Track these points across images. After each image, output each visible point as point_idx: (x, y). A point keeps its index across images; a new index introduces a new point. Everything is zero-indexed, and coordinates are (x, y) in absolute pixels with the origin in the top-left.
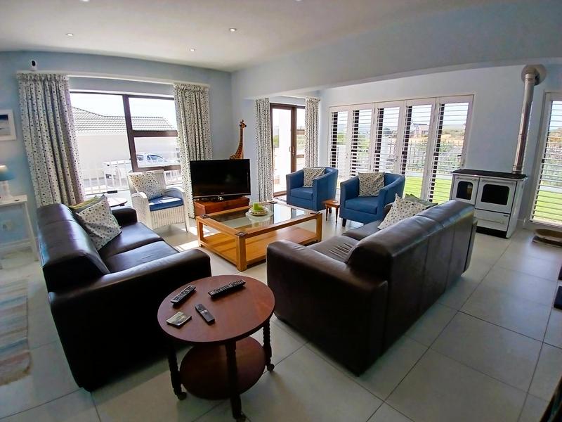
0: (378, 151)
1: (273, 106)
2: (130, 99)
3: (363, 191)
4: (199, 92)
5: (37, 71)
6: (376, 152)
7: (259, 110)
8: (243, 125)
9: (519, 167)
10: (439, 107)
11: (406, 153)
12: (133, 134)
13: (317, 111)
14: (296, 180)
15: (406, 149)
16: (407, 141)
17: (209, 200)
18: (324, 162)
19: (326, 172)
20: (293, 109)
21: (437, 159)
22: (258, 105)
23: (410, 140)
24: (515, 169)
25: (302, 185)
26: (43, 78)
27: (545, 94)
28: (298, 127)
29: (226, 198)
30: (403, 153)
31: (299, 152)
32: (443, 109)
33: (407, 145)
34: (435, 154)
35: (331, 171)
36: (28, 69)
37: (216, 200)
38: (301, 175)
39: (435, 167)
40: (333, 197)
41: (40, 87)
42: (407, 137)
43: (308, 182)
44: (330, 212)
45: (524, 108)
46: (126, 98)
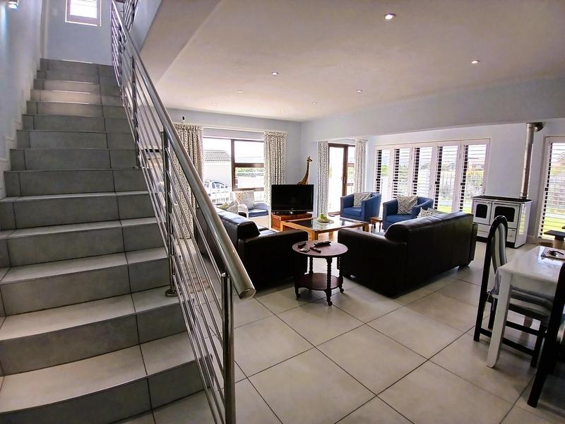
0: (415, 181)
1: (331, 145)
2: (235, 142)
3: (401, 210)
4: (279, 137)
5: (185, 123)
6: (414, 181)
7: (320, 149)
8: (309, 160)
9: (525, 194)
10: (463, 148)
11: (439, 183)
12: (235, 165)
13: (365, 149)
14: (347, 202)
15: (438, 180)
16: (439, 173)
17: (283, 214)
18: (370, 188)
19: (371, 195)
20: (346, 147)
21: (463, 188)
22: (320, 145)
23: (442, 172)
24: (522, 195)
25: (352, 205)
26: (189, 128)
27: (545, 138)
28: (349, 161)
29: (295, 213)
30: (436, 183)
31: (349, 181)
32: (467, 149)
33: (439, 176)
34: (462, 184)
35: (376, 195)
36: (180, 122)
37: (289, 214)
38: (351, 199)
39: (463, 195)
40: (377, 215)
41: (186, 133)
42: (440, 170)
43: (357, 203)
44: (375, 227)
45: (527, 146)
46: (233, 141)
